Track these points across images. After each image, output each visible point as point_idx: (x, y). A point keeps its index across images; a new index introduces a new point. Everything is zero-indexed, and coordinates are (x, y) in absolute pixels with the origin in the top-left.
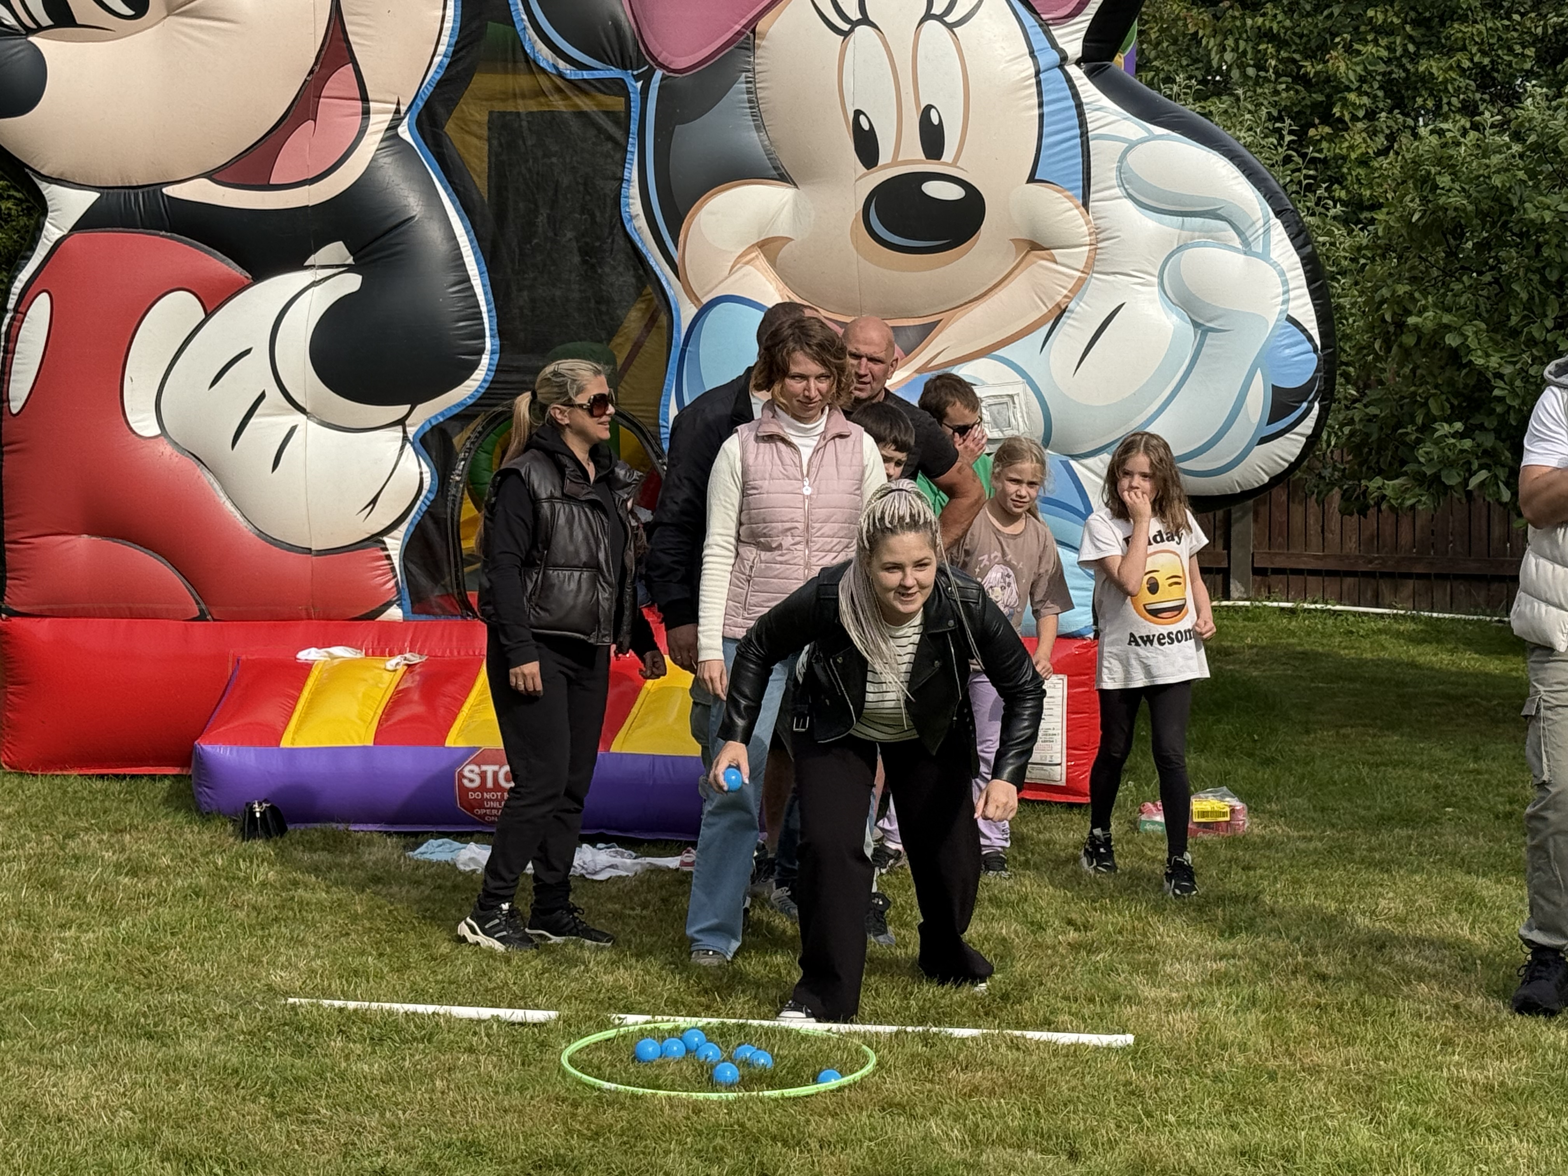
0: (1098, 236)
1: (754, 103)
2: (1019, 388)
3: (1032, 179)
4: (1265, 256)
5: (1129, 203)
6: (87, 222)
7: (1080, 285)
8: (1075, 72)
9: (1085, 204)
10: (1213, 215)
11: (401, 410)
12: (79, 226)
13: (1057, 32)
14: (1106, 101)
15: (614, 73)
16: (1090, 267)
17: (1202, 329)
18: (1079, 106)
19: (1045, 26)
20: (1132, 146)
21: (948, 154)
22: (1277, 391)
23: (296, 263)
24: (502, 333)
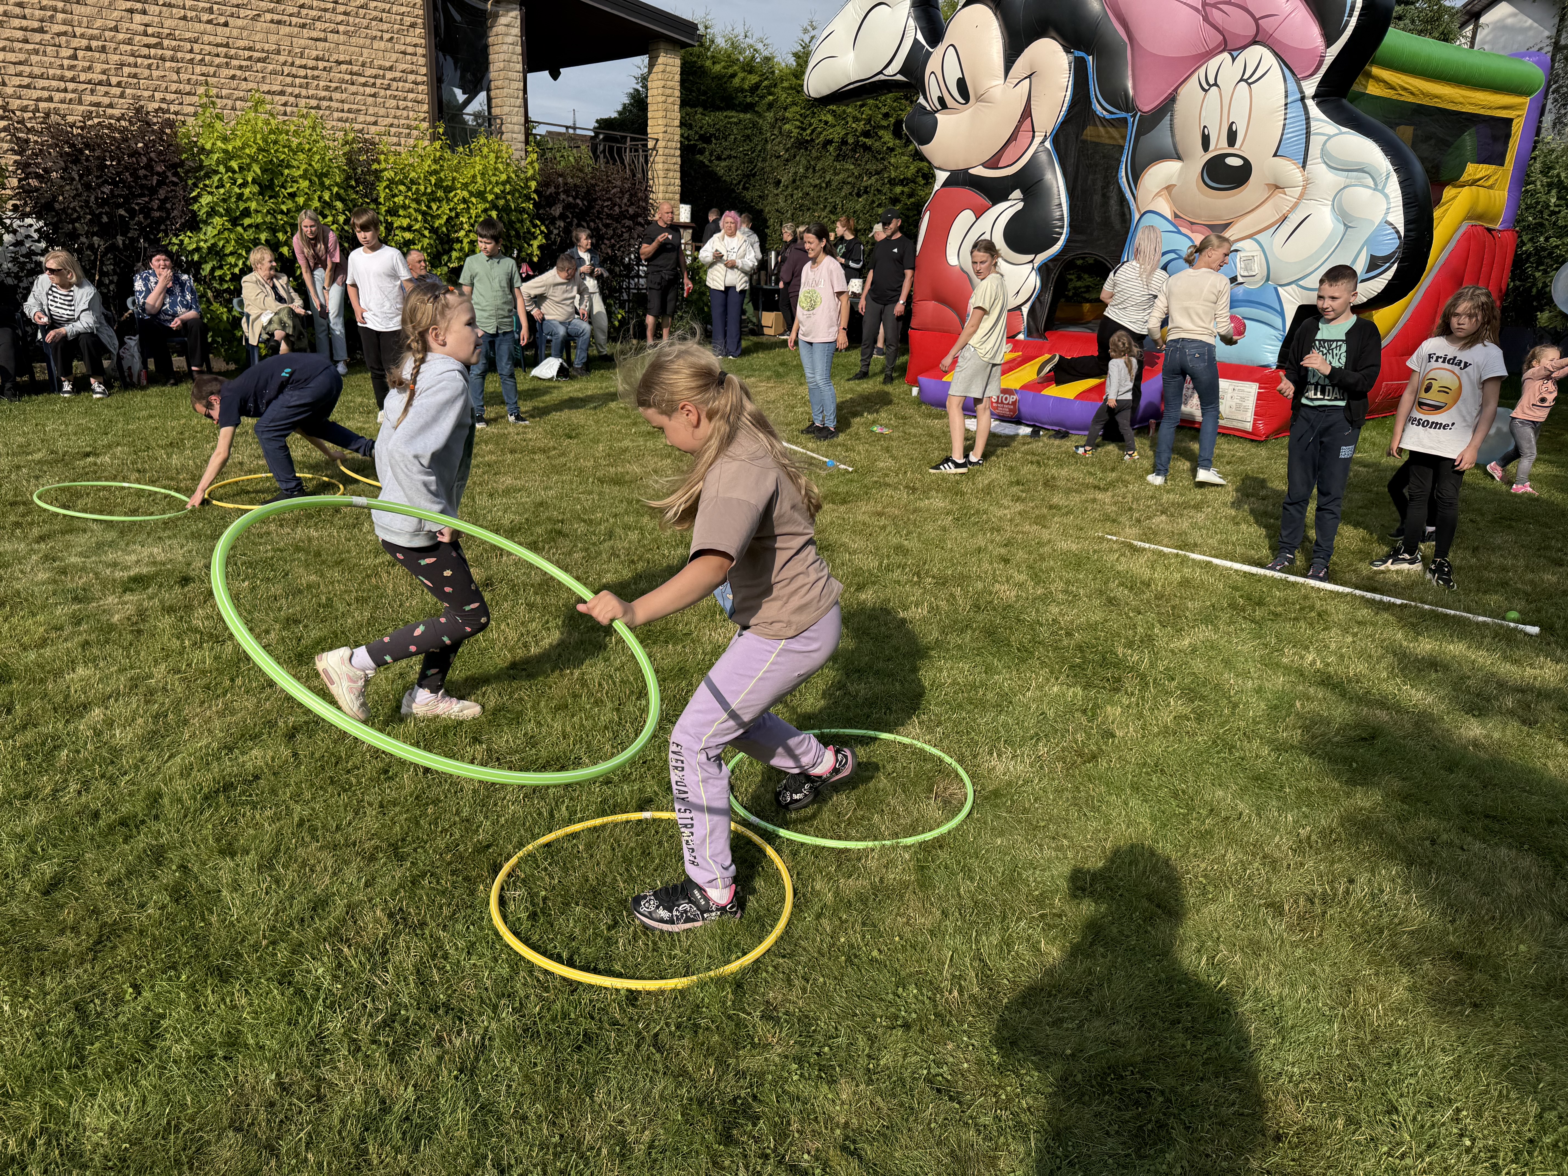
0: (1307, 182)
1: (1171, 125)
2: (1258, 253)
3: (1275, 155)
4: (1382, 191)
5: (1324, 166)
6: (946, 184)
7: (1296, 205)
8: (1311, 104)
9: (1304, 167)
10: (1362, 170)
11: (1031, 257)
12: (944, 185)
13: (1304, 84)
14: (1323, 117)
15: (1123, 115)
16: (1301, 197)
17: (1347, 227)
18: (1308, 119)
19: (1298, 81)
20: (1330, 137)
21: (1237, 145)
22: (1373, 257)
23: (1006, 199)
24: (1071, 225)
